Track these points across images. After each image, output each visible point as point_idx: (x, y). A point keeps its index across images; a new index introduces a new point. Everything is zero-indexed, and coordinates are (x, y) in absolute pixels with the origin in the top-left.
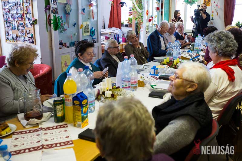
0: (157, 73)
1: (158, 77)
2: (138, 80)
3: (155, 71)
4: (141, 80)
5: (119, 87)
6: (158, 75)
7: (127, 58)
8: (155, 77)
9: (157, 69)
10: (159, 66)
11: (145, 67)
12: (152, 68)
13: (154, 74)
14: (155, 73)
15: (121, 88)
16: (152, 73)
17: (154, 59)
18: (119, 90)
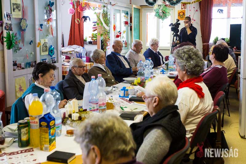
0: (127, 95)
1: (128, 99)
2: (107, 102)
3: (124, 92)
4: (109, 101)
5: (86, 110)
6: (129, 97)
7: (95, 78)
8: (125, 100)
9: (127, 90)
10: (129, 87)
11: (114, 89)
12: (122, 90)
13: (124, 96)
14: (124, 94)
15: (88, 110)
16: (122, 95)
17: (124, 80)
18: (87, 113)
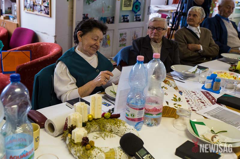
0: (216, 88)
1: (217, 96)
3: (213, 82)
4: (171, 105)
5: (118, 116)
6: (219, 93)
9: (219, 81)
10: (225, 73)
11: (199, 71)
12: (209, 78)
13: (211, 89)
14: (212, 86)
16: (208, 85)
